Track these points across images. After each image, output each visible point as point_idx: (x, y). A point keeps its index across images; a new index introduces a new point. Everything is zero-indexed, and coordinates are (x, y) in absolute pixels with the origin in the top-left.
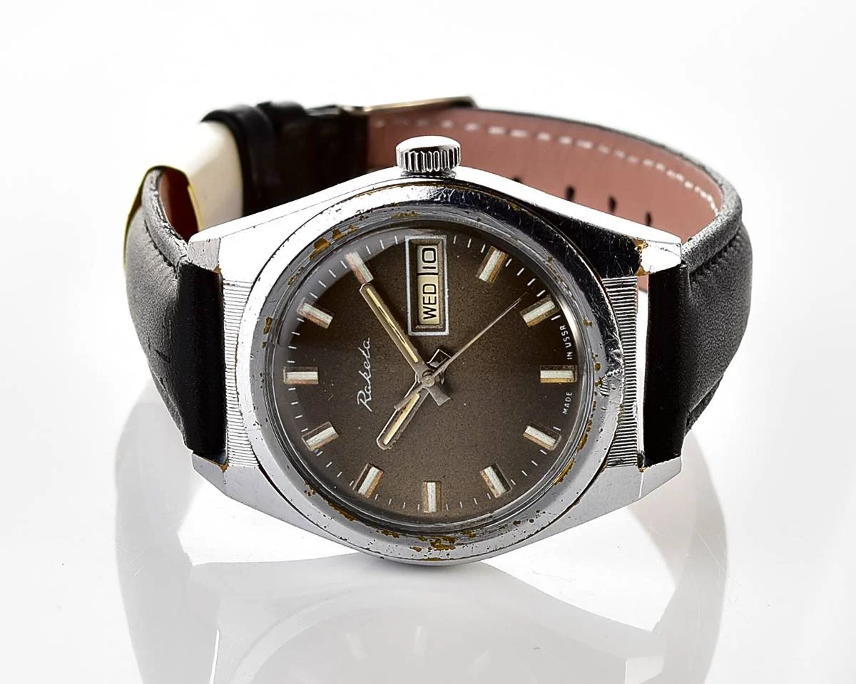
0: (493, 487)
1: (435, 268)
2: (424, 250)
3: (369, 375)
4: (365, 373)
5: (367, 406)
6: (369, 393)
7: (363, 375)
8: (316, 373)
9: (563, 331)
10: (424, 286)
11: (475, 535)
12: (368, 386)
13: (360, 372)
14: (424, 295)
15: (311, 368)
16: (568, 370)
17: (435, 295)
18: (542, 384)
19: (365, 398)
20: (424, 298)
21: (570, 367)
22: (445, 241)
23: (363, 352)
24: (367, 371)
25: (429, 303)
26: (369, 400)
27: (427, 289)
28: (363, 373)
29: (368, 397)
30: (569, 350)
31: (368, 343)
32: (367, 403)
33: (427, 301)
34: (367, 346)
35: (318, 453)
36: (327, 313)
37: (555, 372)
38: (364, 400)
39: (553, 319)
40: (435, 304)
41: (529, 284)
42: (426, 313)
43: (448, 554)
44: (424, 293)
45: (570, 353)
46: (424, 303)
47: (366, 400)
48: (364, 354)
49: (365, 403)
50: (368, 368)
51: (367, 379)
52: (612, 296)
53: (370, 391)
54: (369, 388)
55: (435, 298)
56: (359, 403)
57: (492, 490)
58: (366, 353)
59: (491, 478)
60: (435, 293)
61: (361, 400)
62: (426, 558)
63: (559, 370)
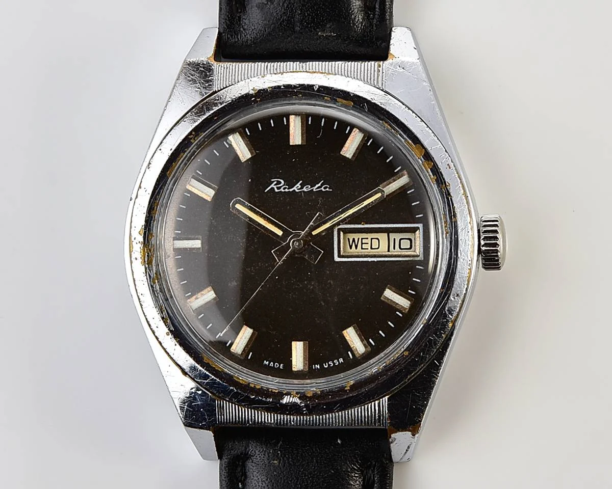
0: (197, 298)
1: (394, 249)
2: (410, 240)
3: (298, 189)
4: (300, 187)
5: (269, 188)
6: (282, 190)
7: (298, 185)
8: (300, 143)
9: (338, 361)
10: (378, 239)
11: (154, 283)
12: (288, 189)
13: (301, 182)
14: (370, 239)
15: (305, 138)
16: (304, 366)
17: (369, 248)
18: (291, 343)
19: (278, 186)
20: (367, 238)
21: (307, 367)
22: (418, 259)
23: (319, 185)
24: (302, 188)
25: (362, 244)
26: (276, 189)
27: (375, 242)
28: (300, 184)
29: (278, 188)
30: (322, 366)
31: (327, 189)
32: (273, 188)
33: (364, 241)
34: (325, 188)
35: (227, 143)
36: (354, 154)
37: (302, 355)
38: (275, 185)
39: (349, 353)
40: (362, 248)
41: (380, 332)
42: (354, 240)
43: (136, 259)
44: (372, 239)
45: (319, 367)
46: (362, 239)
47: (275, 187)
48: (317, 186)
49: (272, 186)
50: (305, 189)
51: (295, 188)
52: (375, 404)
53: (283, 191)
54: (286, 190)
55: (367, 249)
56: (272, 180)
57: (194, 297)
58: (319, 187)
59: (206, 297)
60: (371, 248)
61: (275, 182)
62: (133, 239)
63: (304, 358)
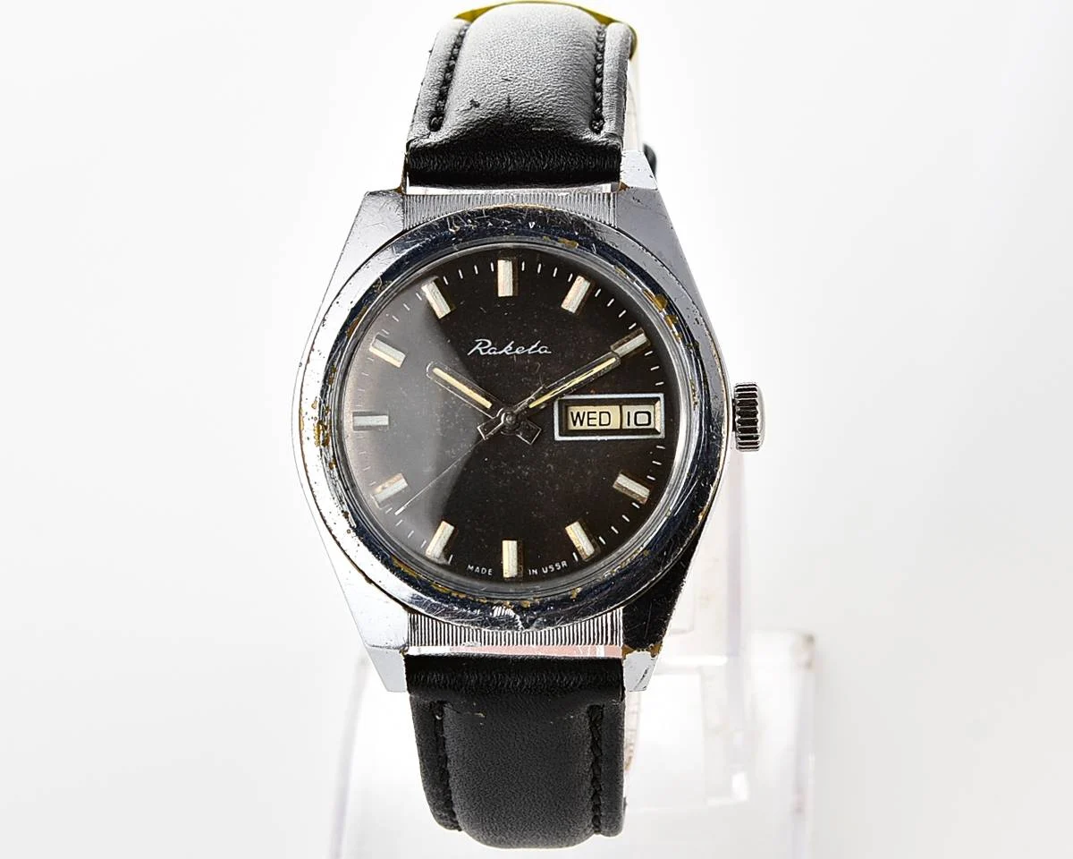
0: (384, 488)
1: (629, 425)
2: (649, 414)
3: (509, 352)
4: (511, 348)
5: (473, 350)
6: (489, 352)
7: (509, 346)
8: (510, 295)
9: (561, 565)
10: (608, 413)
11: (331, 468)
12: (497, 351)
13: (512, 342)
14: (598, 413)
15: (517, 288)
16: (518, 571)
18: (502, 542)
19: (483, 347)
20: (595, 412)
21: (521, 572)
22: (659, 437)
23: (535, 346)
24: (513, 350)
25: (589, 419)
26: (481, 351)
27: (605, 417)
28: (512, 346)
29: (485, 350)
30: (540, 571)
31: (546, 351)
32: (477, 350)
33: (591, 416)
34: (542, 350)
35: (421, 295)
36: (579, 307)
37: (516, 557)
38: (480, 346)
39: (574, 554)
40: (589, 425)
41: (613, 528)
42: (578, 415)
43: (308, 439)
44: (601, 413)
45: (536, 572)
46: (589, 413)
47: (480, 349)
48: (533, 347)
49: (477, 347)
50: (517, 352)
51: (505, 350)
52: (606, 617)
54: (495, 353)
55: (595, 425)
56: (477, 340)
57: (381, 486)
58: (535, 349)
59: (395, 486)
60: (600, 425)
61: (480, 344)
62: (304, 414)
63: (518, 561)
